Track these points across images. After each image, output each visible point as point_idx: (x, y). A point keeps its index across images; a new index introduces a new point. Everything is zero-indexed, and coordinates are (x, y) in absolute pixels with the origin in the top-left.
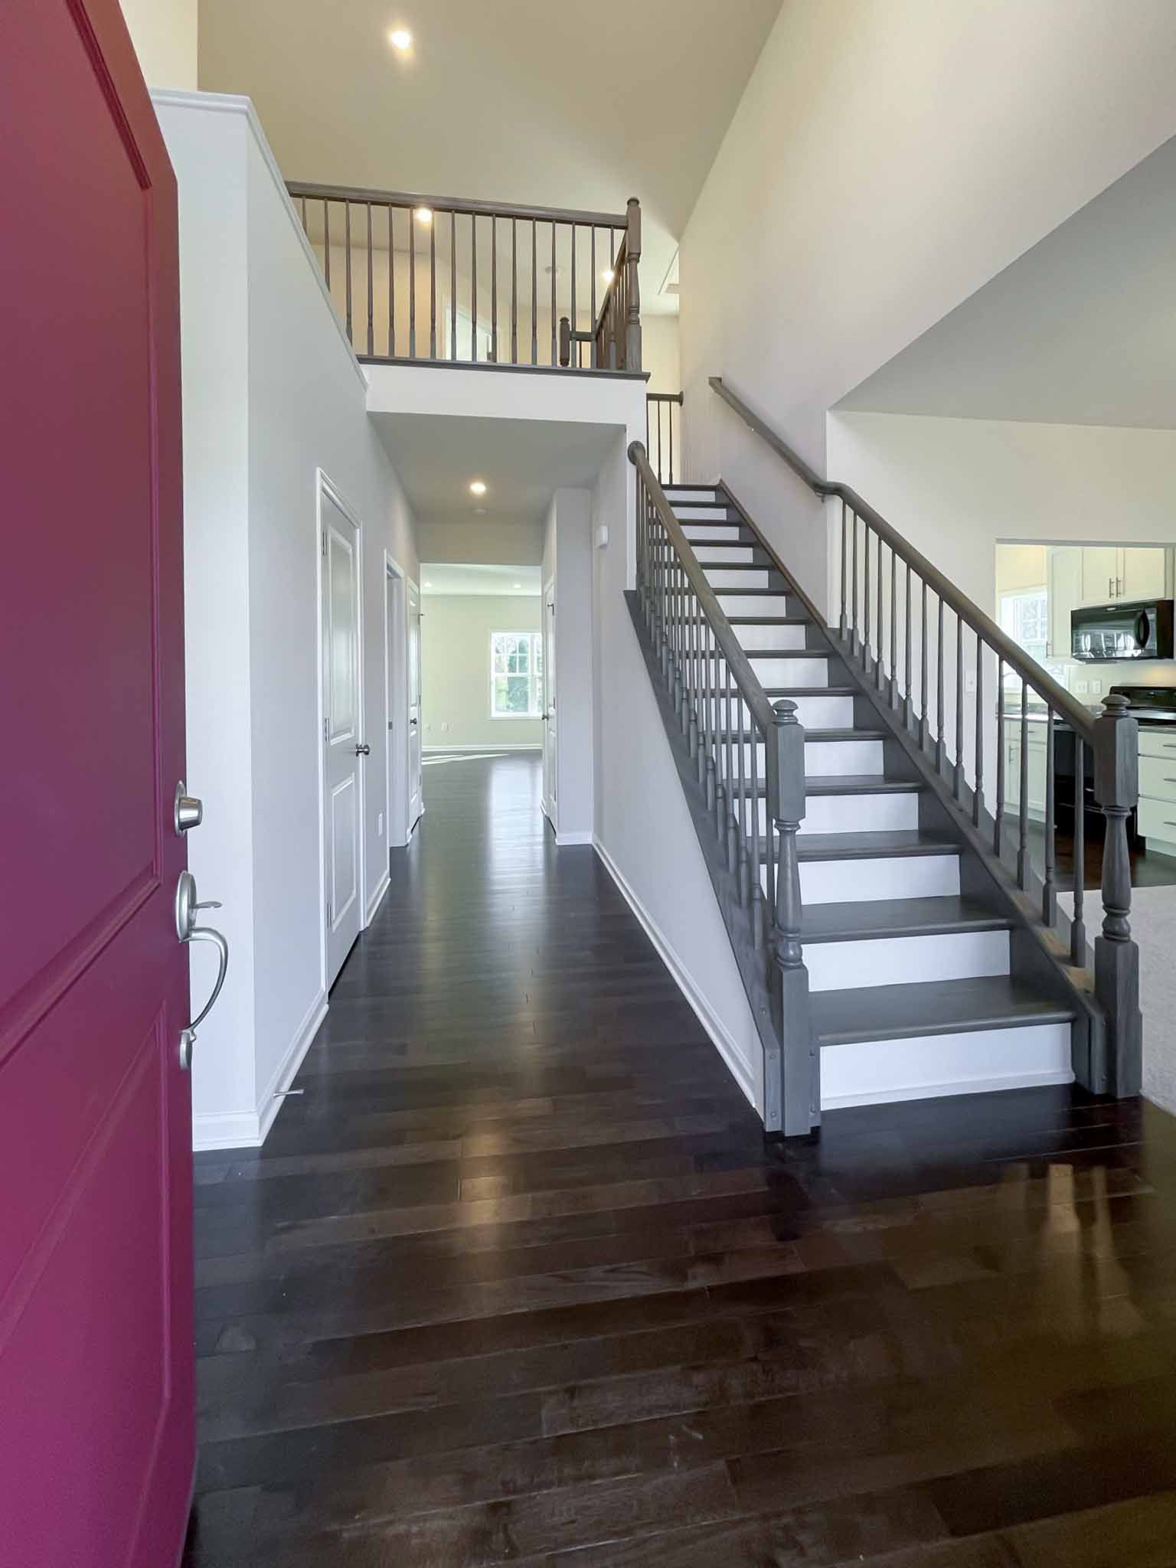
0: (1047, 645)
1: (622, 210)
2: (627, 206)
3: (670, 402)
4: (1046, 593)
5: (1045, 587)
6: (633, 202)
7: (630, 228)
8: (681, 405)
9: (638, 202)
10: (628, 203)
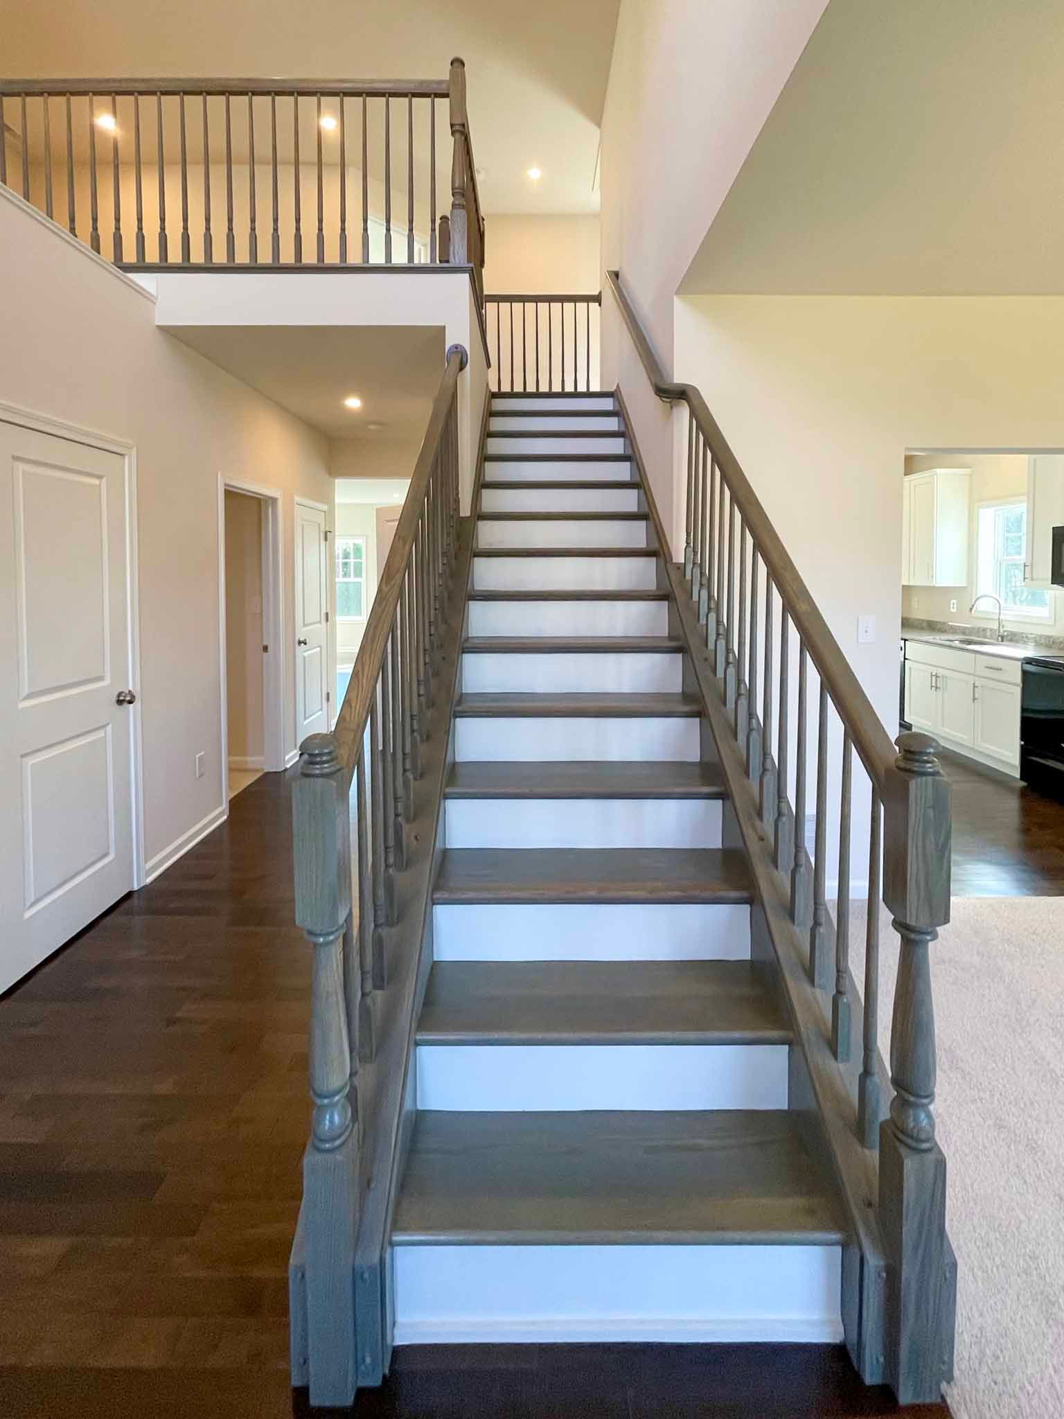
0: (1025, 566)
1: (441, 73)
2: (450, 66)
3: (588, 303)
4: (1025, 505)
5: (1025, 498)
6: (458, 63)
7: (452, 94)
8: (600, 305)
9: (463, 64)
10: (452, 64)
